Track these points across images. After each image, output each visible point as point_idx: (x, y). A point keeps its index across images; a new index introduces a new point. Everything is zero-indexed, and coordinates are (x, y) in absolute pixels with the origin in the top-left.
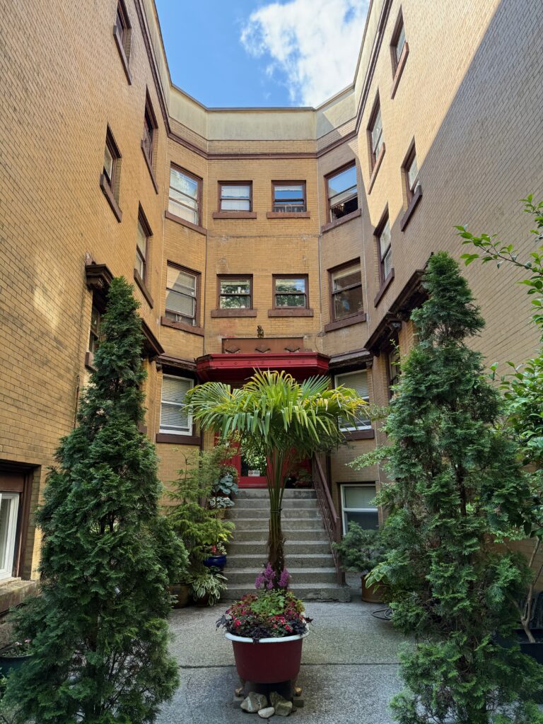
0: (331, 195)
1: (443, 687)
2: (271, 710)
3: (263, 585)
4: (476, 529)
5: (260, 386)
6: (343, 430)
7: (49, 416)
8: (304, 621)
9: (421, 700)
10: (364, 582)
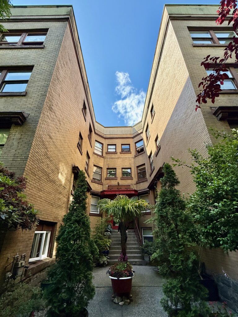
0: (137, 147)
1: (176, 295)
2: (123, 302)
3: (120, 260)
4: (182, 243)
5: (118, 199)
6: (142, 212)
7: (61, 208)
8: (132, 272)
9: (170, 300)
10: (150, 259)
